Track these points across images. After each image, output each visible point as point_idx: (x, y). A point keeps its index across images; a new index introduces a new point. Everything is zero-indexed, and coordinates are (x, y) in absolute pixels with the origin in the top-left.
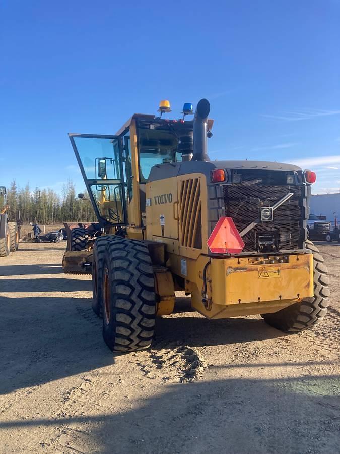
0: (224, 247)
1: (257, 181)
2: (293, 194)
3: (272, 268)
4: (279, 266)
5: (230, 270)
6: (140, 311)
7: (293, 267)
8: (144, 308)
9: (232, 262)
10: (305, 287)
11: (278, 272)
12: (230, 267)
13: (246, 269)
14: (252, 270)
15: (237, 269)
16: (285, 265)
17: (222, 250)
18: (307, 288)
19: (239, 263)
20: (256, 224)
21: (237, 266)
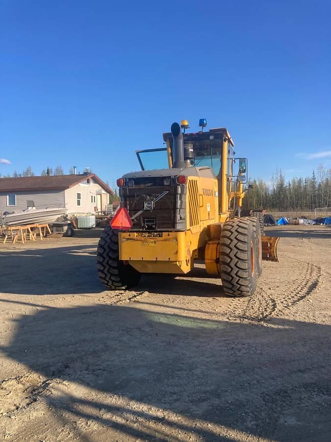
0: (120, 226)
1: (149, 184)
2: (168, 192)
3: (151, 240)
4: (156, 239)
5: (125, 240)
6: (107, 263)
7: (165, 240)
8: (110, 262)
9: (126, 235)
10: (175, 253)
11: (155, 242)
12: (124, 238)
13: (134, 239)
14: (137, 240)
15: (128, 239)
16: (160, 238)
17: (119, 227)
18: (176, 255)
19: (130, 235)
20: (142, 212)
21: (129, 237)
